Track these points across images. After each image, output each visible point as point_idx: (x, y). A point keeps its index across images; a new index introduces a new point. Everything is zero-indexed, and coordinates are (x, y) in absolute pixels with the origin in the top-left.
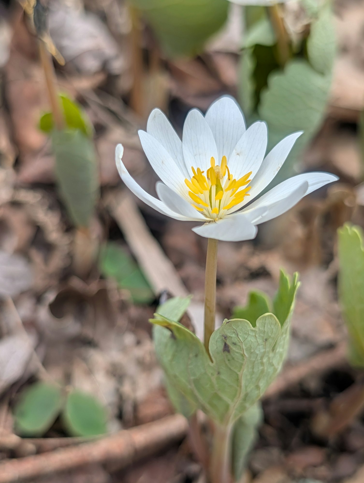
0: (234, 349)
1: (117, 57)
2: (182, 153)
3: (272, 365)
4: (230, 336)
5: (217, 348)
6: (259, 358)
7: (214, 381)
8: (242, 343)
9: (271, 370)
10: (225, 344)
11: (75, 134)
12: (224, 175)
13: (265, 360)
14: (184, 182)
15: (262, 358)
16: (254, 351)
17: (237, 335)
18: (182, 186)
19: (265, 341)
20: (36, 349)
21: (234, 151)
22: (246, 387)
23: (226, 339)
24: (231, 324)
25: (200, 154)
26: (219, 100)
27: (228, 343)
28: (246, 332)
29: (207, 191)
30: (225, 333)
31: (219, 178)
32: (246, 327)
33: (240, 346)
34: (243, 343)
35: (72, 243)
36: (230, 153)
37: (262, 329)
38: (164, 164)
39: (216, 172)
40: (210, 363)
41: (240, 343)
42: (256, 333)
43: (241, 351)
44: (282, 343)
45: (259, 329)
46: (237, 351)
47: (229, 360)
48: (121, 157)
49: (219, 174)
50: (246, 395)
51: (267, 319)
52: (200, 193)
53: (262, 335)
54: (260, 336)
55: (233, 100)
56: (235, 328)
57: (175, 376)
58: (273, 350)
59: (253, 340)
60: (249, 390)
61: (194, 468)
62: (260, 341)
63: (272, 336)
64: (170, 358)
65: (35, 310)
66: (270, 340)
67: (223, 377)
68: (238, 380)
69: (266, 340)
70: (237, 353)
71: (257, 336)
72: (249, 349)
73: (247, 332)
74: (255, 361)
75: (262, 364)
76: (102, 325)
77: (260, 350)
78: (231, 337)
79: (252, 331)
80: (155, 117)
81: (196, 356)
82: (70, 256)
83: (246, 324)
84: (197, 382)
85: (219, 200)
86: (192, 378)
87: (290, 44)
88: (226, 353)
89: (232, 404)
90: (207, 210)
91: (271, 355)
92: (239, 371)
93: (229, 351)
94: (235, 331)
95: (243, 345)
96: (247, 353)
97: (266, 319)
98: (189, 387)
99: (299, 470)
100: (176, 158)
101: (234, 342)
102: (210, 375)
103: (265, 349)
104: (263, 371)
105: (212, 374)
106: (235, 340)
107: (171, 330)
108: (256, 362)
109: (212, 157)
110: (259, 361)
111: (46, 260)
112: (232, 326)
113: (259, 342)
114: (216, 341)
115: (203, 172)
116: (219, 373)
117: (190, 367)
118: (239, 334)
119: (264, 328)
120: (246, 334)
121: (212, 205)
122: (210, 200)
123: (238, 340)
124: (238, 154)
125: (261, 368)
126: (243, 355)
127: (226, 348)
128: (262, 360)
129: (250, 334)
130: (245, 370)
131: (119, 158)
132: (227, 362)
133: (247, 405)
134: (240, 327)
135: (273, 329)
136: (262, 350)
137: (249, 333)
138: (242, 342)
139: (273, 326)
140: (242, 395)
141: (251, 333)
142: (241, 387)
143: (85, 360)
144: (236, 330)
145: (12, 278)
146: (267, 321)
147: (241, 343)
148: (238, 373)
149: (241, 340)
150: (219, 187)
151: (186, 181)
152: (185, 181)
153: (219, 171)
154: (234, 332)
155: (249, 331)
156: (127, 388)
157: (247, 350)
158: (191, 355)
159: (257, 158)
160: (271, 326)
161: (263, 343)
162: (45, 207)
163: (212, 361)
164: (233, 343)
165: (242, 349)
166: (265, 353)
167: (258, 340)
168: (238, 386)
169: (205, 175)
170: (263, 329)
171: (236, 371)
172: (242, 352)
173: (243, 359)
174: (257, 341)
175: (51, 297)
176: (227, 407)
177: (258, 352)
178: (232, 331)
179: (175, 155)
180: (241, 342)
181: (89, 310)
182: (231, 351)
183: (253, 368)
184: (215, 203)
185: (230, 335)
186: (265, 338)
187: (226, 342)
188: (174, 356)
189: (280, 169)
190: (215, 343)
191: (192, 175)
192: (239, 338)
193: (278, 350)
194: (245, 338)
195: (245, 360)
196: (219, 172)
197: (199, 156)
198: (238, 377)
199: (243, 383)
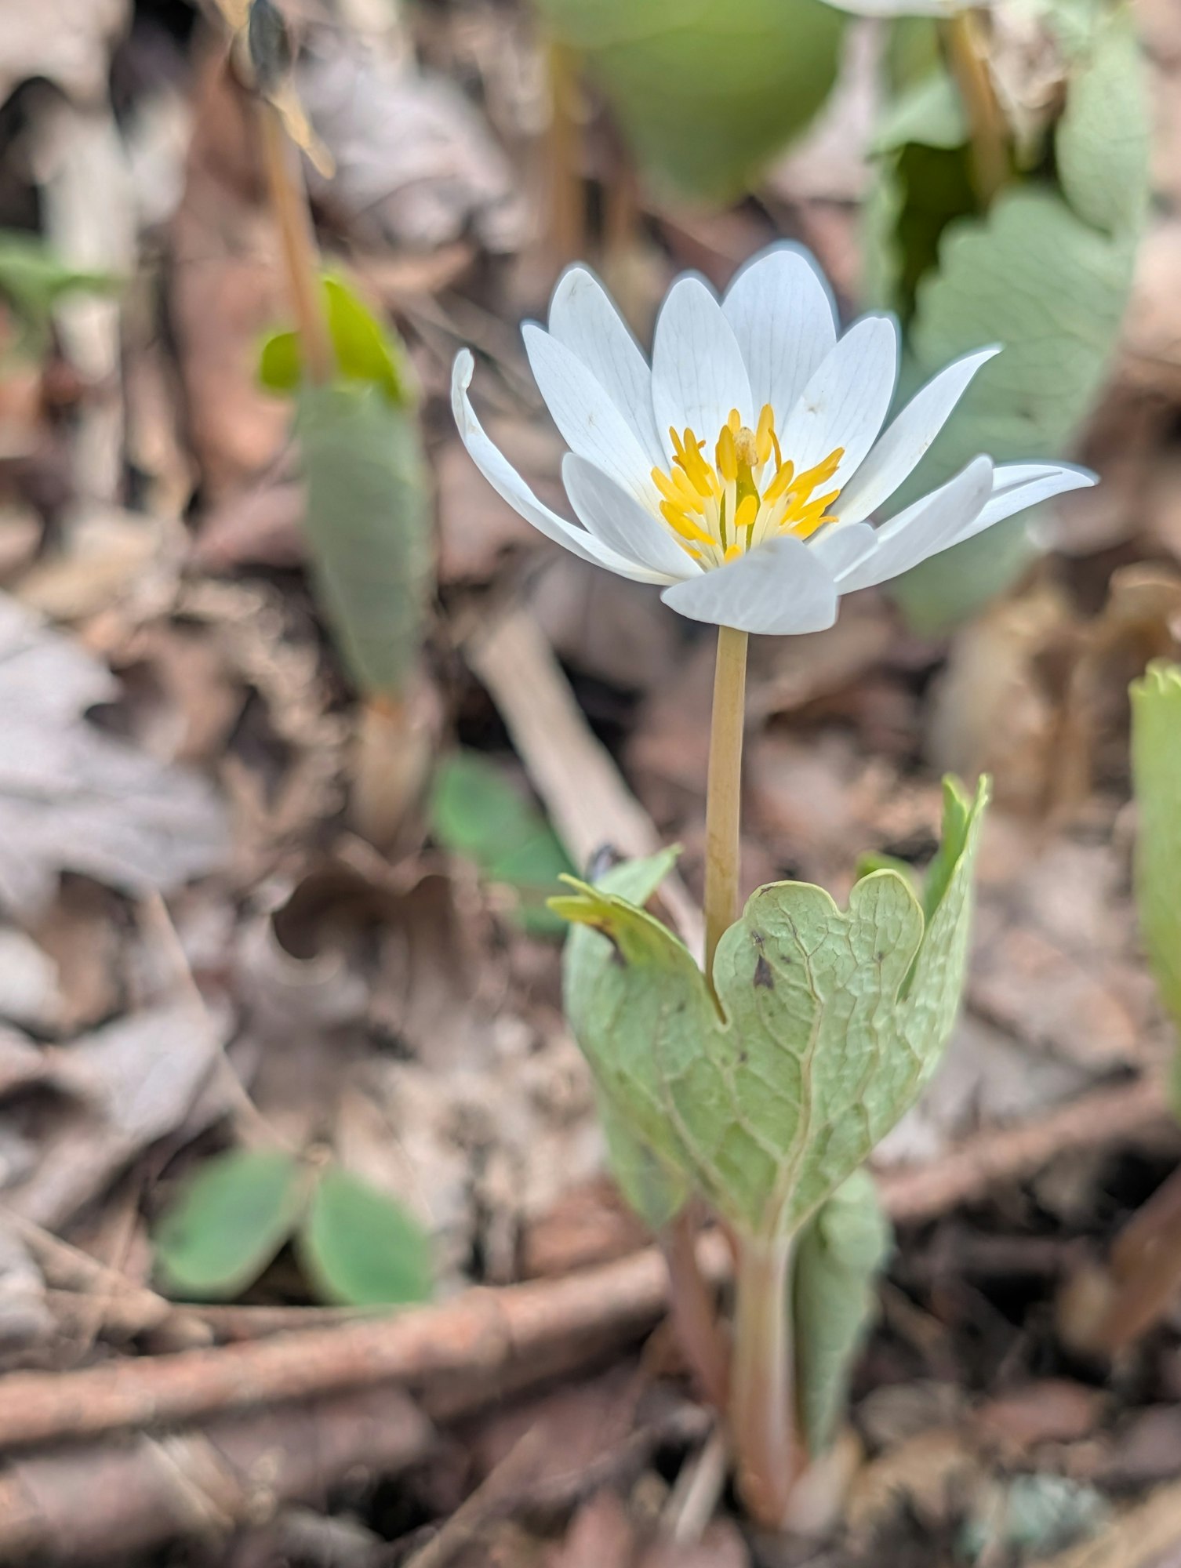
0: (786, 976)
1: (506, 200)
2: (650, 403)
3: (902, 1043)
4: (773, 937)
5: (736, 974)
6: (862, 1016)
7: (732, 1085)
8: (809, 957)
9: (899, 1059)
10: (761, 961)
11: (364, 394)
12: (766, 459)
13: (880, 1023)
14: (651, 477)
15: (869, 1016)
16: (844, 986)
17: (795, 932)
18: (645, 492)
19: (876, 957)
20: (230, 1045)
21: (802, 400)
22: (825, 1106)
23: (762, 947)
24: (776, 899)
25: (701, 406)
26: (766, 258)
27: (769, 958)
28: (820, 925)
29: (712, 499)
30: (757, 924)
31: (747, 463)
32: (821, 909)
33: (800, 966)
34: (811, 960)
35: (350, 743)
36: (791, 407)
37: (866, 920)
38: (594, 425)
39: (740, 445)
40: (719, 1026)
41: (802, 957)
42: (850, 929)
43: (806, 982)
44: (935, 979)
45: (859, 918)
46: (793, 982)
47: (771, 1014)
48: (466, 384)
49: (747, 449)
50: (827, 1133)
51: (882, 887)
52: (695, 511)
53: (869, 939)
54: (861, 940)
55: (805, 258)
56: (789, 913)
57: (622, 1078)
58: (904, 994)
59: (841, 950)
60: (834, 1116)
61: (689, 1418)
62: (862, 957)
63: (899, 947)
64: (606, 1021)
65: (232, 940)
66: (893, 959)
67: (756, 1068)
68: (798, 1080)
69: (881, 956)
70: (795, 988)
71: (852, 939)
72: (829, 977)
73: (824, 926)
74: (847, 1022)
75: (871, 1032)
76: (431, 994)
77: (863, 986)
78: (777, 939)
79: (837, 920)
80: (573, 292)
81: (681, 1008)
82: (343, 784)
83: (820, 900)
84: (680, 1087)
85: (746, 527)
86: (668, 1077)
87: (1009, 144)
88: (763, 990)
89: (784, 1162)
90: (713, 557)
91: (899, 1010)
92: (802, 1051)
93: (770, 985)
94: (788, 921)
95: (812, 965)
96: (822, 991)
97: (878, 889)
98: (661, 1107)
99: (1013, 1449)
100: (634, 415)
101: (786, 954)
102: (717, 1062)
103: (879, 984)
104: (874, 1057)
105: (725, 1061)
106: (788, 949)
107: (611, 938)
108: (852, 1027)
109: (734, 411)
110: (863, 1024)
111: (271, 797)
112: (778, 905)
113: (859, 961)
114: (736, 955)
115: (702, 444)
116: (744, 1057)
117: (662, 1043)
118: (801, 931)
119: (874, 916)
120: (819, 930)
121: (728, 543)
122: (721, 530)
123: (797, 949)
124: (812, 409)
125: (869, 1048)
126: (810, 996)
127: (763, 976)
128: (871, 1021)
129: (831, 933)
130: (820, 1049)
131: (460, 388)
132: (767, 1020)
133: (832, 1171)
134: (804, 909)
135: (901, 923)
136: (871, 989)
137: (827, 928)
138: (809, 953)
139: (900, 916)
140: (813, 1132)
141: (835, 930)
142: (808, 1103)
143: (376, 1094)
144: (790, 919)
145: (164, 833)
146: (881, 896)
147: (806, 957)
148: (802, 1057)
149: (806, 948)
150: (745, 487)
151: (656, 475)
152: (652, 474)
153: (748, 442)
154: (785, 924)
155: (830, 923)
156: (497, 1182)
157: (821, 978)
158: (666, 1008)
159: (864, 419)
160: (894, 914)
161: (873, 965)
162: (273, 635)
163: (724, 1020)
164: (783, 958)
165: (808, 977)
166: (877, 996)
167: (857, 953)
168: (799, 1100)
169: (708, 454)
170: (870, 920)
171: (792, 1048)
172: (807, 987)
173: (812, 1011)
174: (853, 955)
175: (277, 894)
176: (772, 1169)
177: (856, 993)
178: (782, 920)
179: (629, 405)
180: (806, 955)
181: (394, 949)
182: (776, 982)
183: (843, 1043)
184: (737, 535)
185: (773, 933)
186: (877, 950)
187: (762, 955)
188: (618, 1016)
189: (927, 448)
190: (732, 959)
191: (672, 452)
192: (800, 944)
193: (919, 1002)
194: (816, 942)
195: (819, 1013)
196: (748, 445)
197: (701, 411)
198: (799, 1070)
199: (815, 1089)
